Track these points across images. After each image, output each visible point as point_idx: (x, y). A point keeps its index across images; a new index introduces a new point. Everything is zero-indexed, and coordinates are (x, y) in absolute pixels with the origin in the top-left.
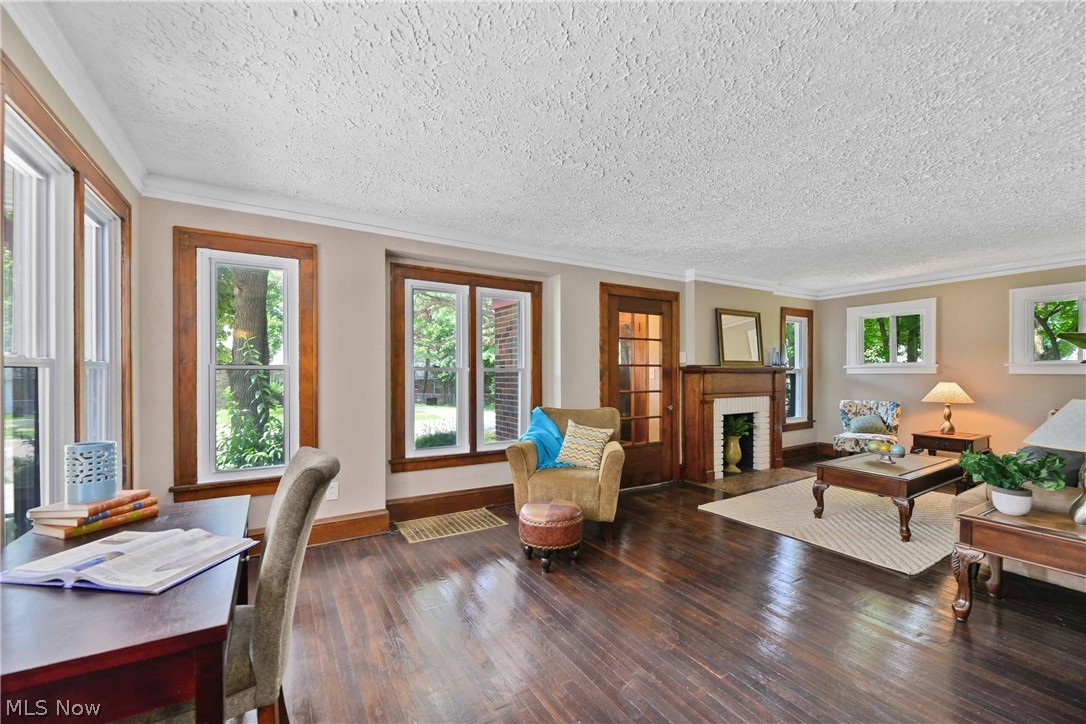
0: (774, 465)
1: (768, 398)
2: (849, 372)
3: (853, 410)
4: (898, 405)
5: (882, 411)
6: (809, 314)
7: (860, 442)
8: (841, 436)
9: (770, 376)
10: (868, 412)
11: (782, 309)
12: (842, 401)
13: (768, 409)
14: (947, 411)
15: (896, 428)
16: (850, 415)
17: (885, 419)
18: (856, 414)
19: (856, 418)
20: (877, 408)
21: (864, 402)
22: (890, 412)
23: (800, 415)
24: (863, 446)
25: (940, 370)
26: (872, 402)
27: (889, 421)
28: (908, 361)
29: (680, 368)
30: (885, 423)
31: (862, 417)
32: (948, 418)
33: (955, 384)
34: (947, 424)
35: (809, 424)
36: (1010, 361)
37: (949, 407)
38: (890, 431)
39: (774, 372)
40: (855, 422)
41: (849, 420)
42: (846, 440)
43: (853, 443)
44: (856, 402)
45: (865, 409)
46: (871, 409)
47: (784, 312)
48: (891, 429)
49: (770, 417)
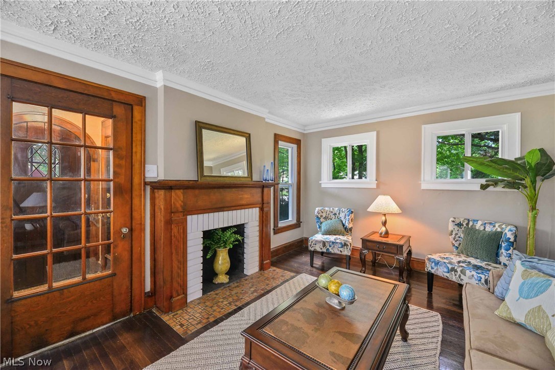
0: (262, 267)
1: (258, 209)
2: (323, 186)
3: (324, 215)
4: (352, 212)
5: (342, 215)
6: (298, 142)
7: (327, 244)
8: (314, 238)
9: (260, 190)
10: (334, 216)
11: (275, 135)
12: (317, 209)
13: (258, 219)
14: (383, 218)
15: (351, 229)
16: (322, 220)
17: (344, 222)
18: (326, 218)
19: (326, 222)
20: (339, 214)
21: (331, 209)
22: (347, 217)
23: (292, 219)
24: (328, 247)
25: (378, 185)
26: (336, 209)
27: (347, 224)
28: (359, 178)
29: (146, 184)
30: (344, 225)
31: (329, 221)
32: (384, 224)
33: (389, 197)
34: (384, 229)
35: (298, 225)
36: (422, 179)
37: (385, 215)
38: (347, 232)
39: (263, 187)
40: (324, 226)
41: (321, 223)
42: (317, 242)
43: (321, 244)
44: (326, 209)
45: (331, 214)
46: (335, 214)
47: (277, 138)
48: (348, 231)
49: (259, 226)
